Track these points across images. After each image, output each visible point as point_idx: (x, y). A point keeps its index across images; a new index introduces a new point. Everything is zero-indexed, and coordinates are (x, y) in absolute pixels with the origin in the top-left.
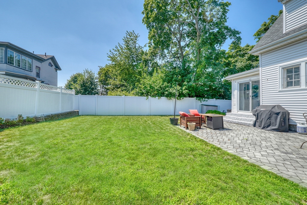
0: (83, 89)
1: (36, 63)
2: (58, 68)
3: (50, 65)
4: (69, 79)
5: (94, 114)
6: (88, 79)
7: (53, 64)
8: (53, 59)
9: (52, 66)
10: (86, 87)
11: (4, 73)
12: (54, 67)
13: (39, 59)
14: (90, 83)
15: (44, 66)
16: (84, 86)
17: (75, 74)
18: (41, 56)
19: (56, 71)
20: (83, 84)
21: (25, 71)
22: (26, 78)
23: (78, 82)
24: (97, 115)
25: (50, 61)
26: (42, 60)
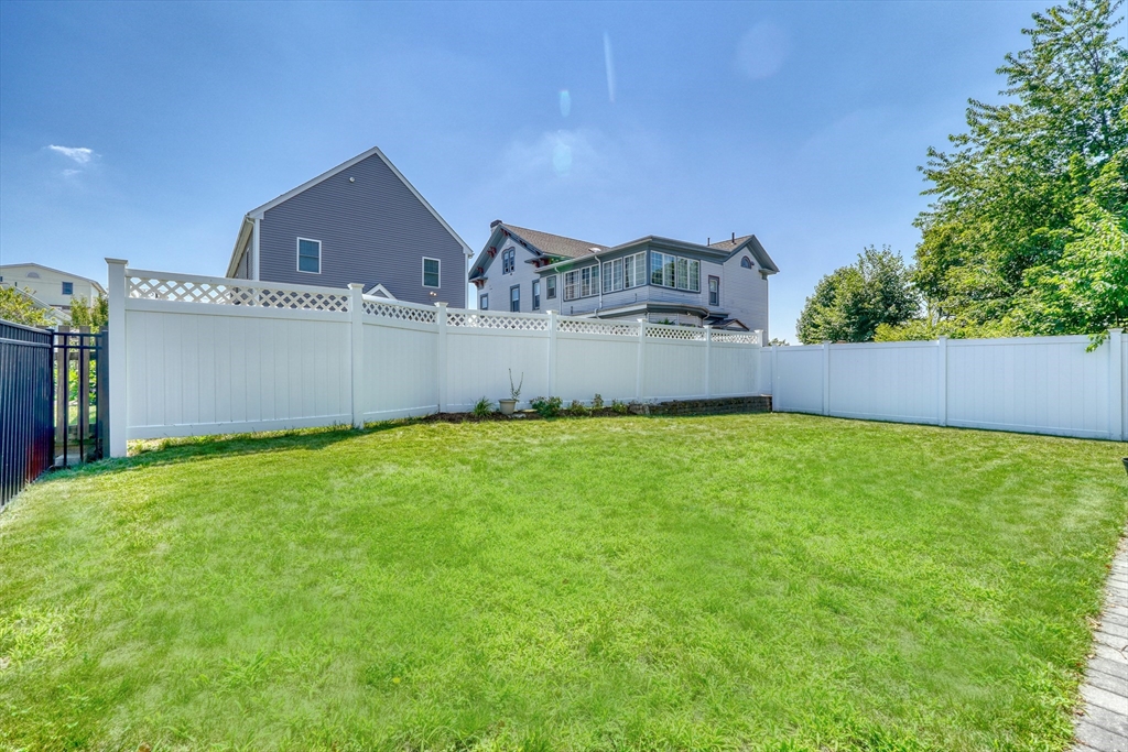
0: (854, 323)
1: (708, 268)
2: (768, 267)
3: (746, 263)
4: (812, 294)
5: (819, 411)
6: (871, 286)
7: (753, 259)
8: (752, 244)
9: (750, 265)
10: (867, 313)
11: (645, 307)
12: (757, 266)
13: (718, 256)
14: (878, 298)
15: (731, 271)
16: (857, 313)
17: (831, 273)
18: (720, 248)
19: (764, 278)
20: (855, 304)
21: (686, 294)
22: (683, 310)
23: (837, 301)
24: (829, 416)
25: (746, 252)
26: (723, 257)
